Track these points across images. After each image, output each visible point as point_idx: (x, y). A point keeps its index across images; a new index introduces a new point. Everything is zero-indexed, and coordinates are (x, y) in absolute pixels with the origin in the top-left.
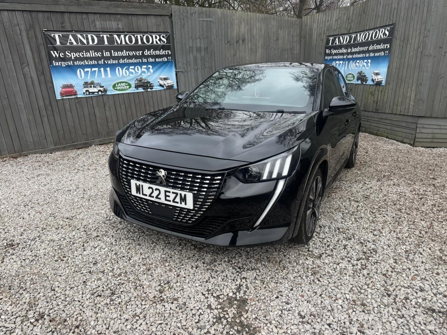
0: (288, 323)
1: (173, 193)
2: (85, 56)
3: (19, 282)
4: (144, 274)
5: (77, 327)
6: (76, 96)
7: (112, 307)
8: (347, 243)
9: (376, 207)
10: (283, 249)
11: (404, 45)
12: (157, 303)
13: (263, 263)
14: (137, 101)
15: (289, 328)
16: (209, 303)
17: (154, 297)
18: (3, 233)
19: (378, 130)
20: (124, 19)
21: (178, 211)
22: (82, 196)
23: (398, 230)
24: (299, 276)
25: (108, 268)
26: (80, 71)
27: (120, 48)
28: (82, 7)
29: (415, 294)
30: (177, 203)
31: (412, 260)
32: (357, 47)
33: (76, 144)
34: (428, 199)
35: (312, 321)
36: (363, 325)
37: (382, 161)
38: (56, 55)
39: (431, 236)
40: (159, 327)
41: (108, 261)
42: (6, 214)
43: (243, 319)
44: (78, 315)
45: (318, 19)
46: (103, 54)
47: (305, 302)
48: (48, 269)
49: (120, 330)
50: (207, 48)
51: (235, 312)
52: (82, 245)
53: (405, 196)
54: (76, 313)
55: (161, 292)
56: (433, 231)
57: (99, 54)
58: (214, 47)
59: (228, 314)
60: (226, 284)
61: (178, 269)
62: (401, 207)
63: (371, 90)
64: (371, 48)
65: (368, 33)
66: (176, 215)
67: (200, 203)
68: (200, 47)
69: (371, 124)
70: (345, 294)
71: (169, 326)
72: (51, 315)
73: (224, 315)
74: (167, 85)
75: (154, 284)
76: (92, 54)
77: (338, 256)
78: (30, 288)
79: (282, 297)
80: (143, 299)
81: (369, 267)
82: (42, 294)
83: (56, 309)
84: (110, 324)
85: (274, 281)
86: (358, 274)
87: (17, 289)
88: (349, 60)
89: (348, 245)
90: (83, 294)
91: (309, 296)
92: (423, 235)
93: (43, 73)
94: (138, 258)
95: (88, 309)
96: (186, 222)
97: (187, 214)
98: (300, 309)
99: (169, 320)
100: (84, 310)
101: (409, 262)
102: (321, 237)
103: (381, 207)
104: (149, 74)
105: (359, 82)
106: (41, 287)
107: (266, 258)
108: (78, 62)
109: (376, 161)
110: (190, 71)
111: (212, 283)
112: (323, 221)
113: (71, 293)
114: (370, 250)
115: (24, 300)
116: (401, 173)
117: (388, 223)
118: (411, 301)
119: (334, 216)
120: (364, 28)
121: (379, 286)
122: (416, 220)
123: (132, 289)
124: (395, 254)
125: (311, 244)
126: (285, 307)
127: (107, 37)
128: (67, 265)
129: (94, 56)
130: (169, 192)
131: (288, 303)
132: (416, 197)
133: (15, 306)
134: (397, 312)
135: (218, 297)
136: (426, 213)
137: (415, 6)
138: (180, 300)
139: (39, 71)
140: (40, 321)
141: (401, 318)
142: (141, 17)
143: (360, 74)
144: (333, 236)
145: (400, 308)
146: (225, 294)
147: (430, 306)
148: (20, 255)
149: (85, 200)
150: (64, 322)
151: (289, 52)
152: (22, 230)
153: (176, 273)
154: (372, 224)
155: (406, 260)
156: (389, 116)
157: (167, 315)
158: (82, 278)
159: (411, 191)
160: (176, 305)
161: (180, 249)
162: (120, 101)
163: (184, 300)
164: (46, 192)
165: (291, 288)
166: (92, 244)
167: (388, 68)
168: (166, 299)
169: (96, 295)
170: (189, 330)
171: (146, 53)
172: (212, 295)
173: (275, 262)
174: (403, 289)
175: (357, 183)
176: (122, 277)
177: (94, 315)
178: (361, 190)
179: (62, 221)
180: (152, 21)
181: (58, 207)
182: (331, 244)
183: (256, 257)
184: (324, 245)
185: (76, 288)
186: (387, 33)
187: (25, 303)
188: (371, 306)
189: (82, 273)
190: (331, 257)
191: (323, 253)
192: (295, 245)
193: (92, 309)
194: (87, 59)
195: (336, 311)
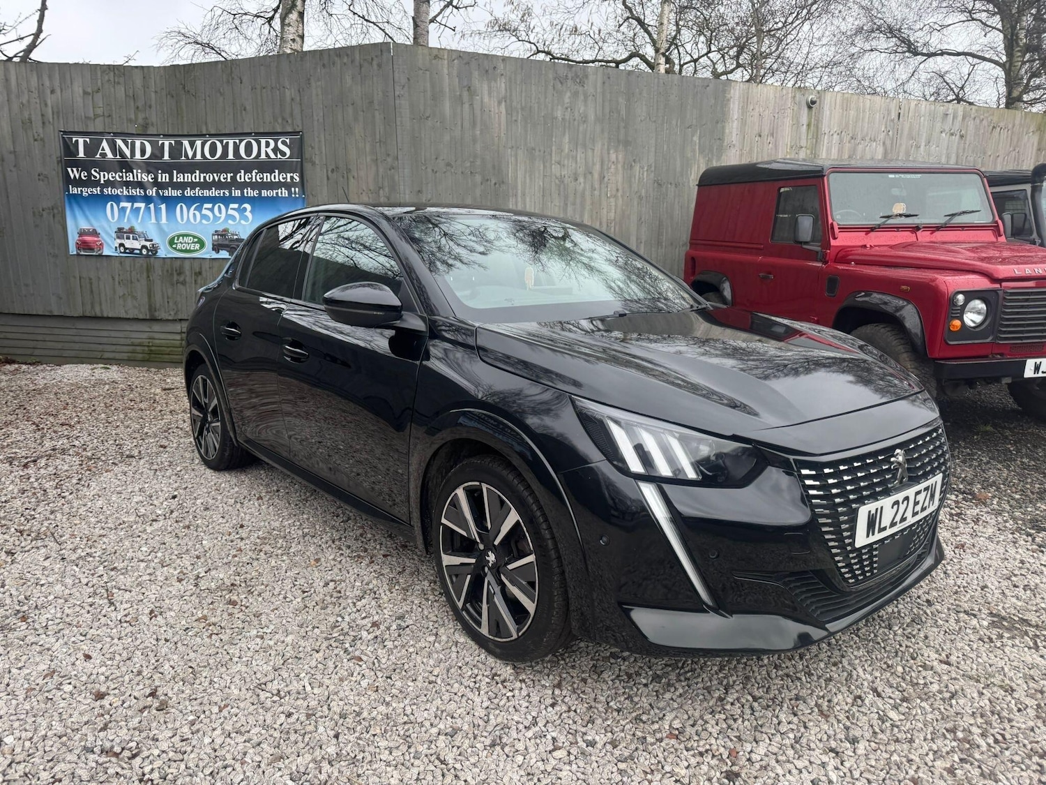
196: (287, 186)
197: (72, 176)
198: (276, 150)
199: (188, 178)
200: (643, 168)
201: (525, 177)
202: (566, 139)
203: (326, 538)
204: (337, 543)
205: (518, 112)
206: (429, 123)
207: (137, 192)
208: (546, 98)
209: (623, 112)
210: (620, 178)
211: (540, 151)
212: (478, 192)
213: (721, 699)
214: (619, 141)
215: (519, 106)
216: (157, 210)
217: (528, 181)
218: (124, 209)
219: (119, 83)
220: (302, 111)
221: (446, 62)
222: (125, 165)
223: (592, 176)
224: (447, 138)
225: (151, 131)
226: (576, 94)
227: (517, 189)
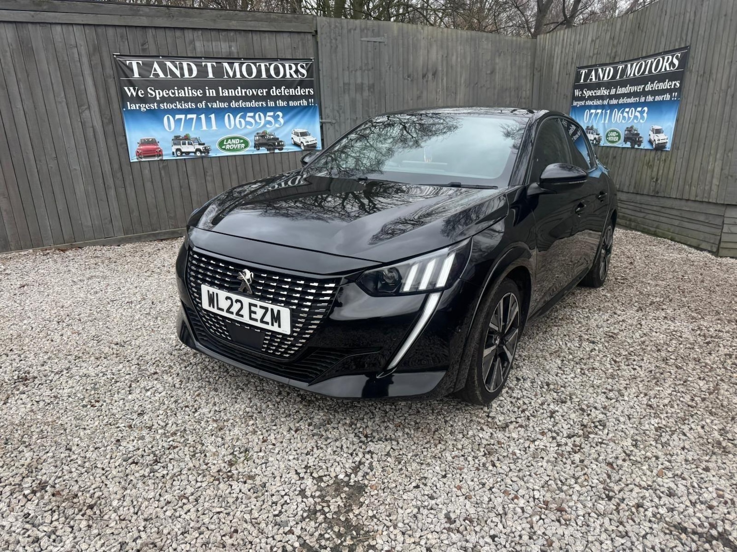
0: (424, 528)
1: (261, 307)
2: (177, 95)
3: (22, 434)
4: (212, 435)
5: (91, 507)
6: (160, 158)
7: (150, 482)
8: (557, 409)
9: (624, 354)
10: (446, 411)
11: (705, 82)
12: (221, 480)
13: (407, 430)
14: (257, 168)
15: (424, 537)
16: (302, 487)
17: (219, 471)
18: (17, 361)
19: (657, 227)
20: (240, 39)
21: (269, 338)
22: (148, 310)
23: (652, 393)
24: (462, 456)
25: (160, 422)
26: (168, 118)
27: (232, 84)
28: (175, 18)
29: (656, 500)
30: (267, 323)
31: (665, 443)
32: (626, 87)
33: (158, 233)
34: (721, 345)
35: (466, 529)
36: (552, 542)
37: (655, 279)
38: (132, 94)
39: (710, 406)
40: (215, 517)
41: (161, 412)
42: (29, 332)
43: (351, 515)
44: (96, 490)
45: (563, 40)
46: (204, 93)
47: (462, 498)
48: (69, 418)
49: (154, 517)
50: (373, 85)
51: (342, 504)
52: (128, 384)
53: (681, 337)
54: (93, 486)
55: (231, 464)
56: (717, 398)
57: (199, 93)
58: (384, 83)
59: (329, 506)
60: (338, 459)
61: (267, 431)
62: (668, 354)
63: (647, 158)
64: (649, 87)
65: (645, 62)
66: (265, 344)
67: (301, 325)
68: (362, 84)
69: (647, 217)
70: (533, 490)
71: (231, 518)
72: (57, 486)
73: (323, 507)
74: (305, 144)
75: (223, 451)
76: (188, 92)
77: (537, 429)
78: (36, 443)
79: (424, 487)
80: (200, 472)
81: (586, 449)
82: (50, 454)
83: (66, 477)
84: (141, 506)
85: (418, 460)
86: (564, 460)
87: (17, 444)
88: (611, 107)
89: (558, 411)
90: (111, 458)
91: (472, 488)
92: (697, 404)
93: (111, 121)
94: (209, 410)
95: (113, 482)
96: (281, 356)
97: (281, 343)
98: (451, 508)
99: (233, 507)
100: (108, 482)
101: (660, 446)
102: (514, 395)
103: (633, 354)
104: (277, 125)
105: (628, 145)
106: (52, 444)
107: (413, 423)
108: (165, 104)
109: (644, 278)
110: (345, 123)
111: (315, 456)
112: (524, 371)
113: (94, 456)
114: (594, 423)
115: (22, 462)
116: (683, 299)
117: (639, 379)
118: (646, 510)
119: (546, 363)
120: (638, 55)
121: (595, 481)
122: (690, 379)
123: (188, 456)
124: (637, 432)
125: (494, 405)
126: (426, 503)
127: (213, 66)
128: (98, 413)
129: (191, 95)
130: (256, 306)
131: (432, 498)
132: (699, 340)
133: (7, 470)
134: (617, 527)
135: (320, 479)
136: (712, 368)
137: (724, 17)
138: (257, 478)
139: (106, 118)
140: (38, 494)
141: (623, 537)
142: (266, 35)
143: (630, 131)
144: (536, 395)
145: (625, 520)
146: (333, 475)
147: (680, 521)
148: (34, 393)
149: (150, 318)
150: (74, 498)
151: (513, 93)
152: (46, 357)
153: (261, 437)
154: (610, 380)
155: (654, 443)
156: (677, 204)
157: (231, 500)
158: (115, 434)
159: (693, 330)
160: (250, 487)
161: (278, 400)
162: (231, 167)
163: (265, 480)
164: (96, 302)
165: (444, 473)
166: (143, 384)
167: (677, 120)
168: (236, 476)
169: (130, 461)
170: (260, 526)
171: (274, 92)
172: (311, 475)
173: (426, 430)
174: (637, 489)
175: (601, 313)
176: (177, 438)
177: (120, 492)
178: (605, 324)
179: (108, 348)
180: (284, 41)
181: (107, 327)
182: (530, 408)
183: (397, 421)
184: (516, 409)
185: (103, 449)
186: (676, 62)
187: (23, 465)
188: (573, 512)
189: (118, 427)
190: (523, 429)
191: (511, 422)
192: (467, 405)
193: (119, 483)
194: (180, 99)
195: (510, 515)
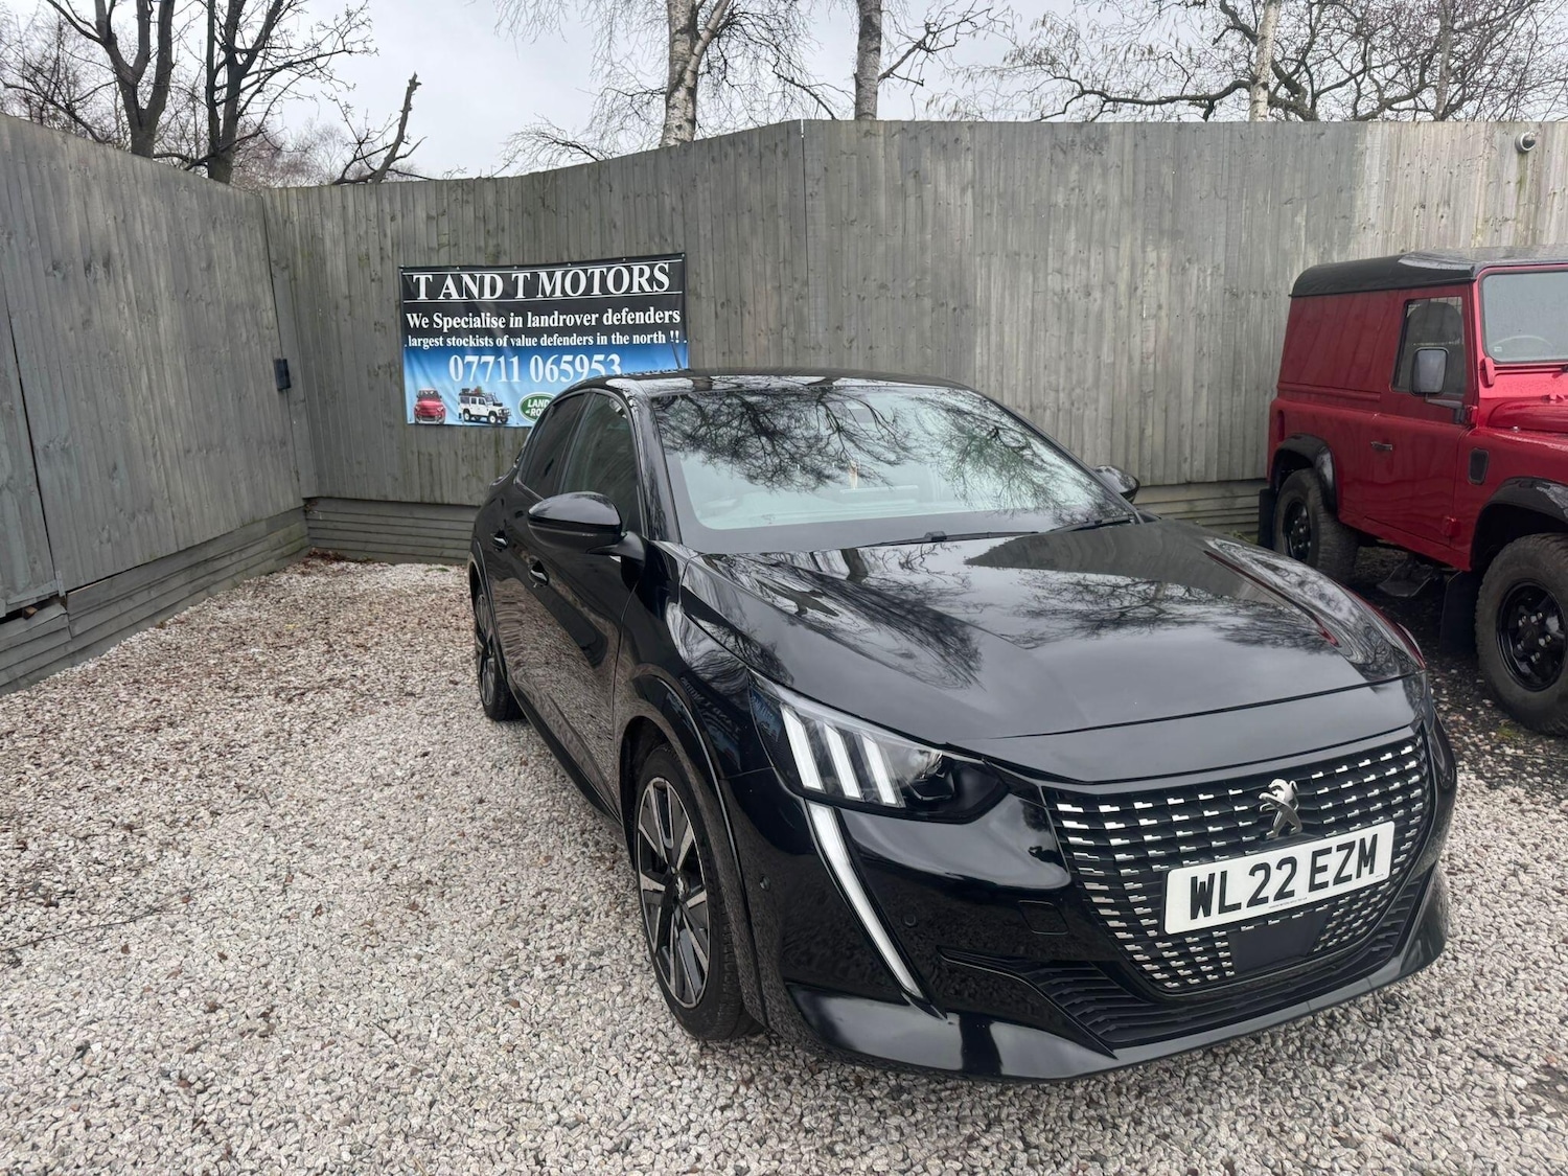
196: (665, 328)
197: (412, 325)
198: (652, 280)
199: (545, 321)
200: (1205, 271)
201: (1003, 297)
202: (1072, 235)
203: (576, 827)
204: (586, 836)
205: (992, 202)
206: (855, 230)
207: (486, 342)
208: (1038, 176)
209: (1169, 188)
210: (1164, 288)
211: (1027, 256)
212: (927, 323)
213: (971, 1139)
214: (1161, 233)
215: (995, 192)
216: (509, 365)
217: (1007, 301)
218: (468, 365)
219: (467, 202)
220: (685, 224)
221: (881, 139)
222: (472, 308)
223: (1116, 287)
224: (881, 248)
225: (504, 261)
226: (1088, 166)
227: (988, 313)
